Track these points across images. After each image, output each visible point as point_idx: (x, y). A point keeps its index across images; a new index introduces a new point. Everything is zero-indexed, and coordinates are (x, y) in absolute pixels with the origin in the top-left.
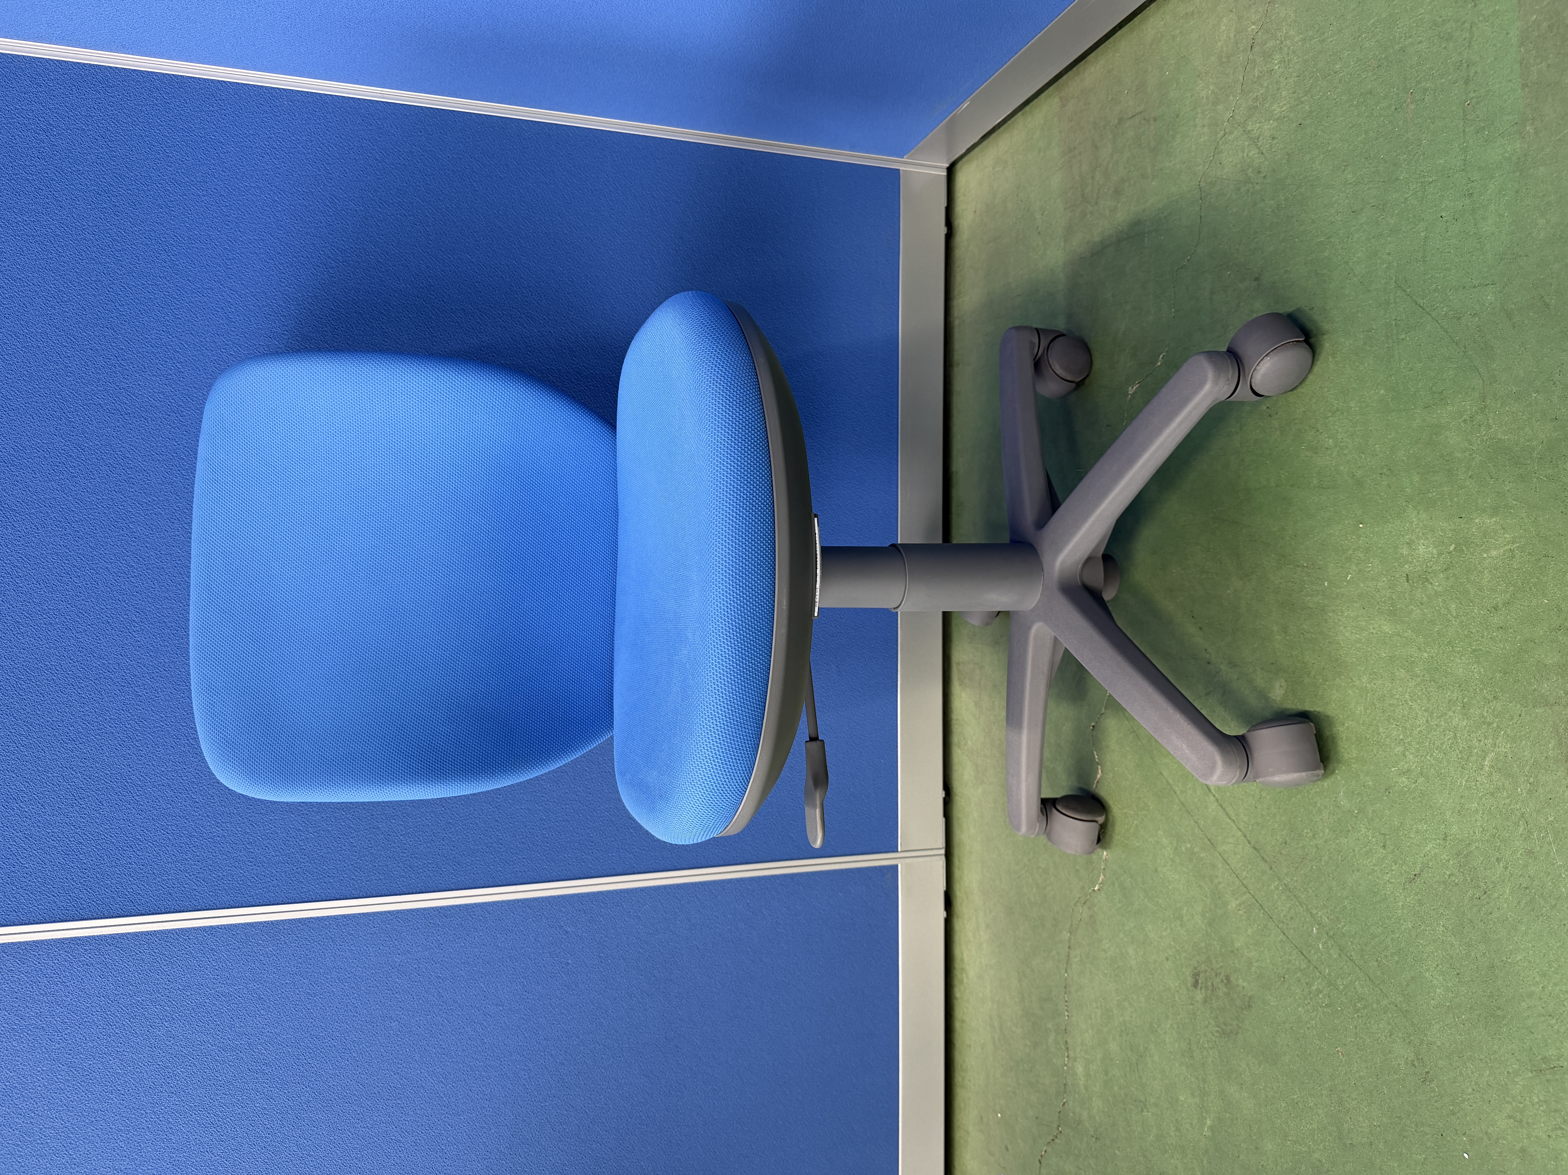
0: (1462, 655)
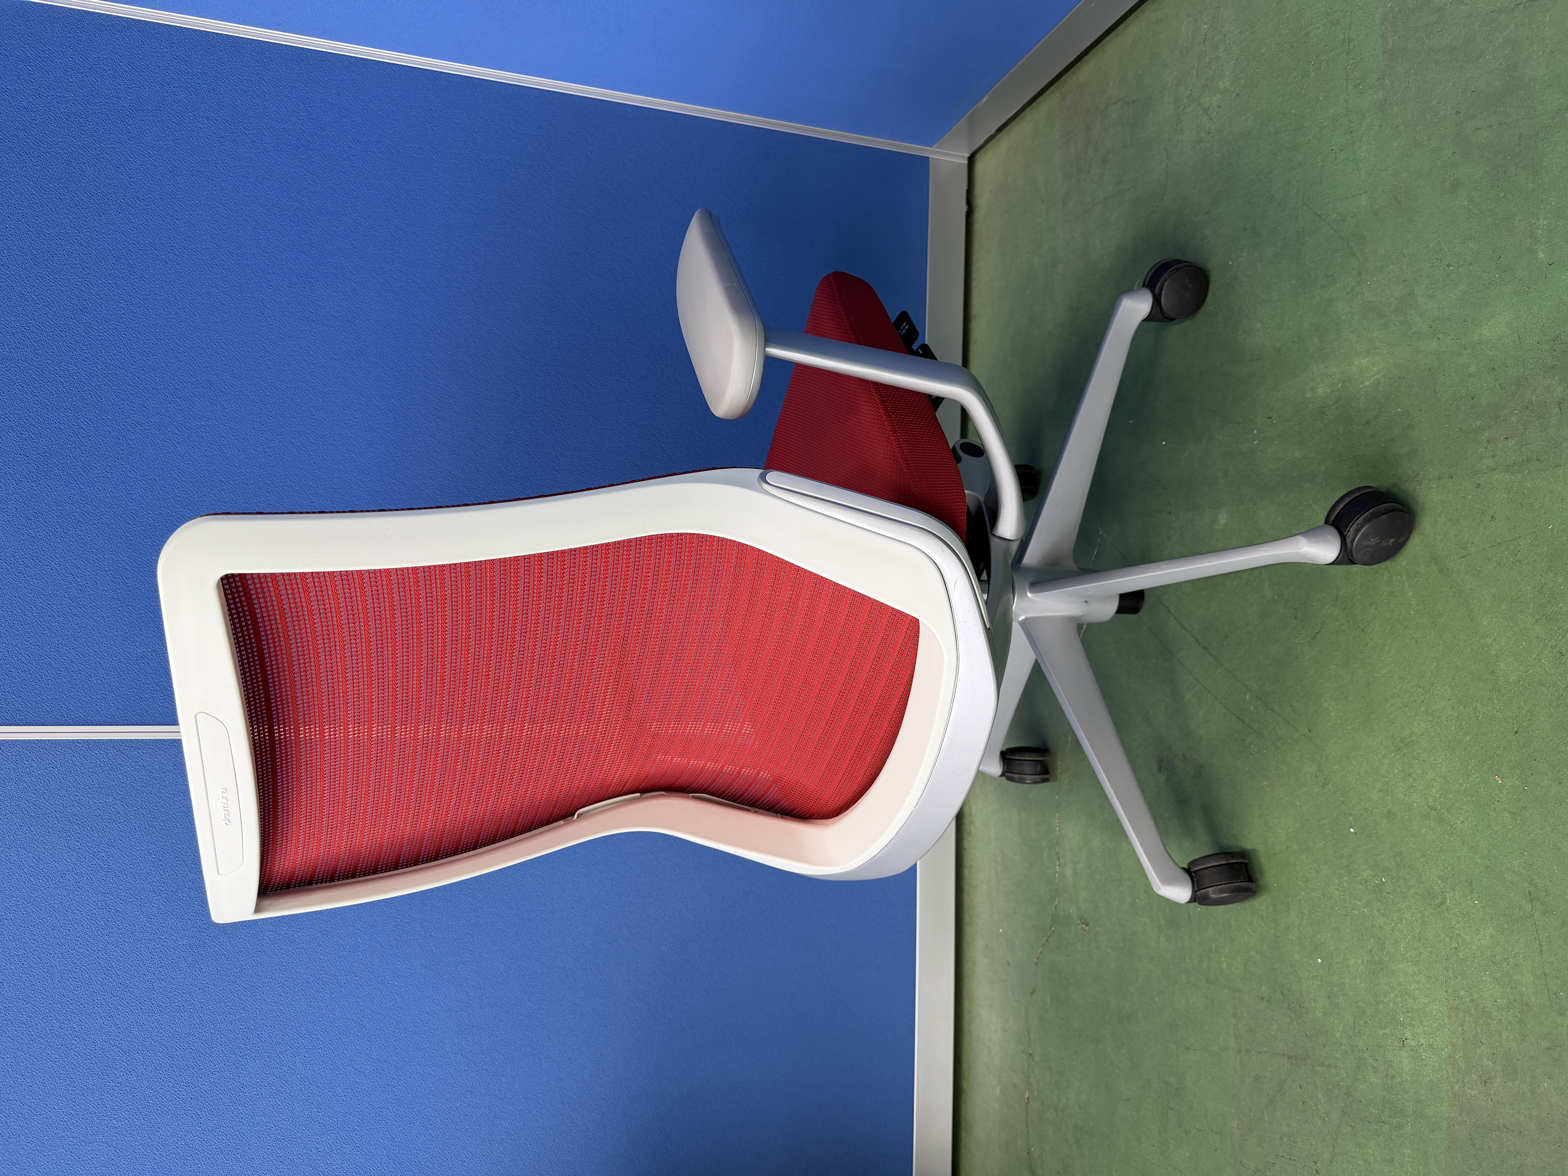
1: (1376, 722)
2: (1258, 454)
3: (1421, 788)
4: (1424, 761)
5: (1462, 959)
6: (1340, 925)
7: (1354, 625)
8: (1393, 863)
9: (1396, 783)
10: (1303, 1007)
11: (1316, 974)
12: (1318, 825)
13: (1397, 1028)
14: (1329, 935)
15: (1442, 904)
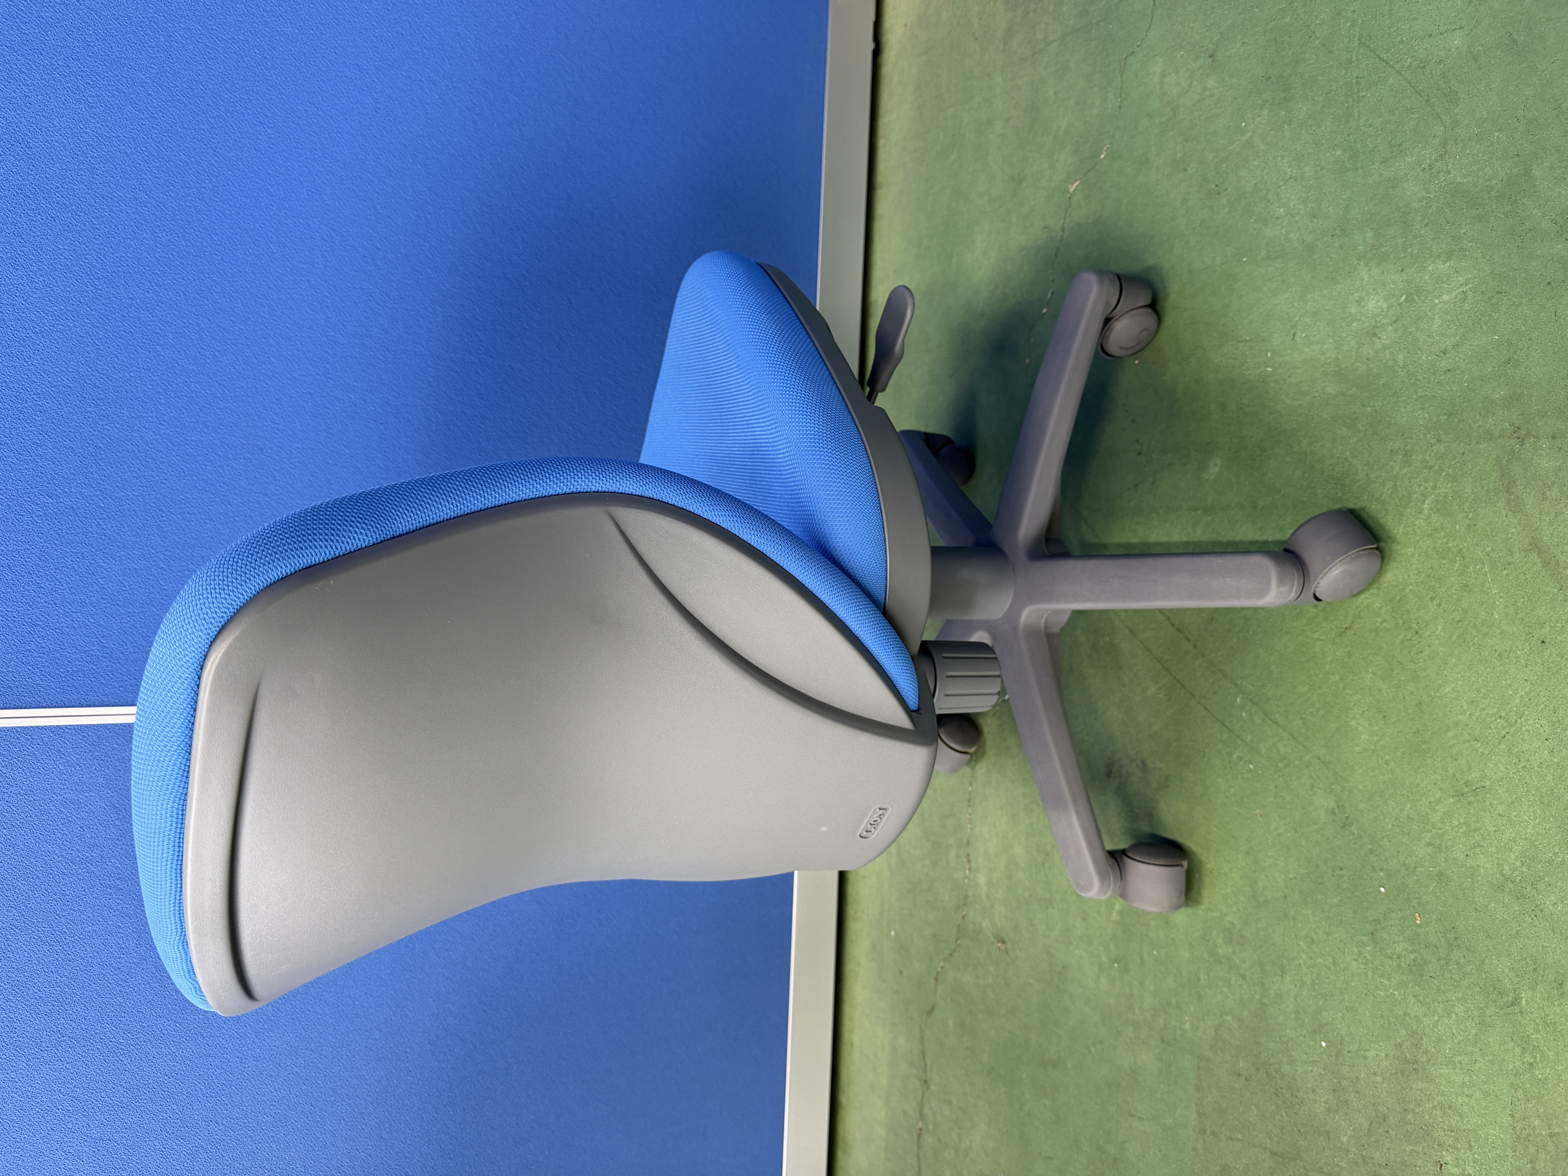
0: (1408, 404)
1: (1428, 755)
2: (1272, 385)
3: (1493, 849)
4: (1499, 815)
5: (1540, 1080)
6: (1357, 1005)
7: (1404, 623)
8: (1442, 940)
9: (1455, 838)
10: (1296, 1096)
11: (1317, 1059)
12: (1333, 876)
13: (1433, 1147)
14: (1340, 1015)
15: (1513, 1004)
